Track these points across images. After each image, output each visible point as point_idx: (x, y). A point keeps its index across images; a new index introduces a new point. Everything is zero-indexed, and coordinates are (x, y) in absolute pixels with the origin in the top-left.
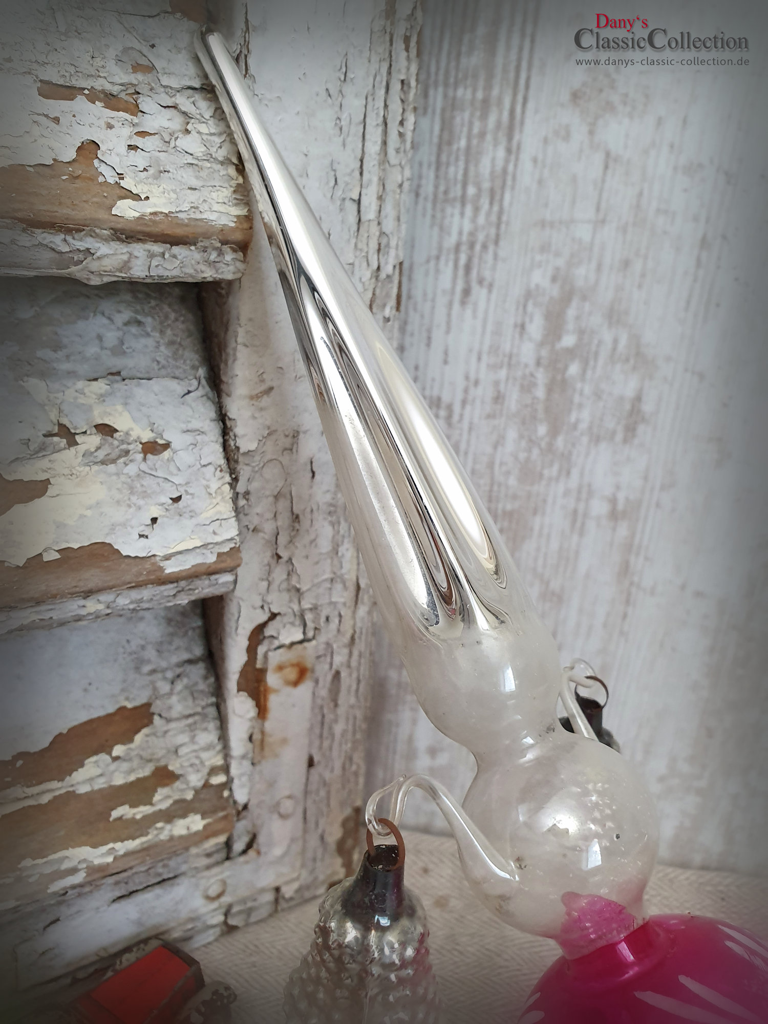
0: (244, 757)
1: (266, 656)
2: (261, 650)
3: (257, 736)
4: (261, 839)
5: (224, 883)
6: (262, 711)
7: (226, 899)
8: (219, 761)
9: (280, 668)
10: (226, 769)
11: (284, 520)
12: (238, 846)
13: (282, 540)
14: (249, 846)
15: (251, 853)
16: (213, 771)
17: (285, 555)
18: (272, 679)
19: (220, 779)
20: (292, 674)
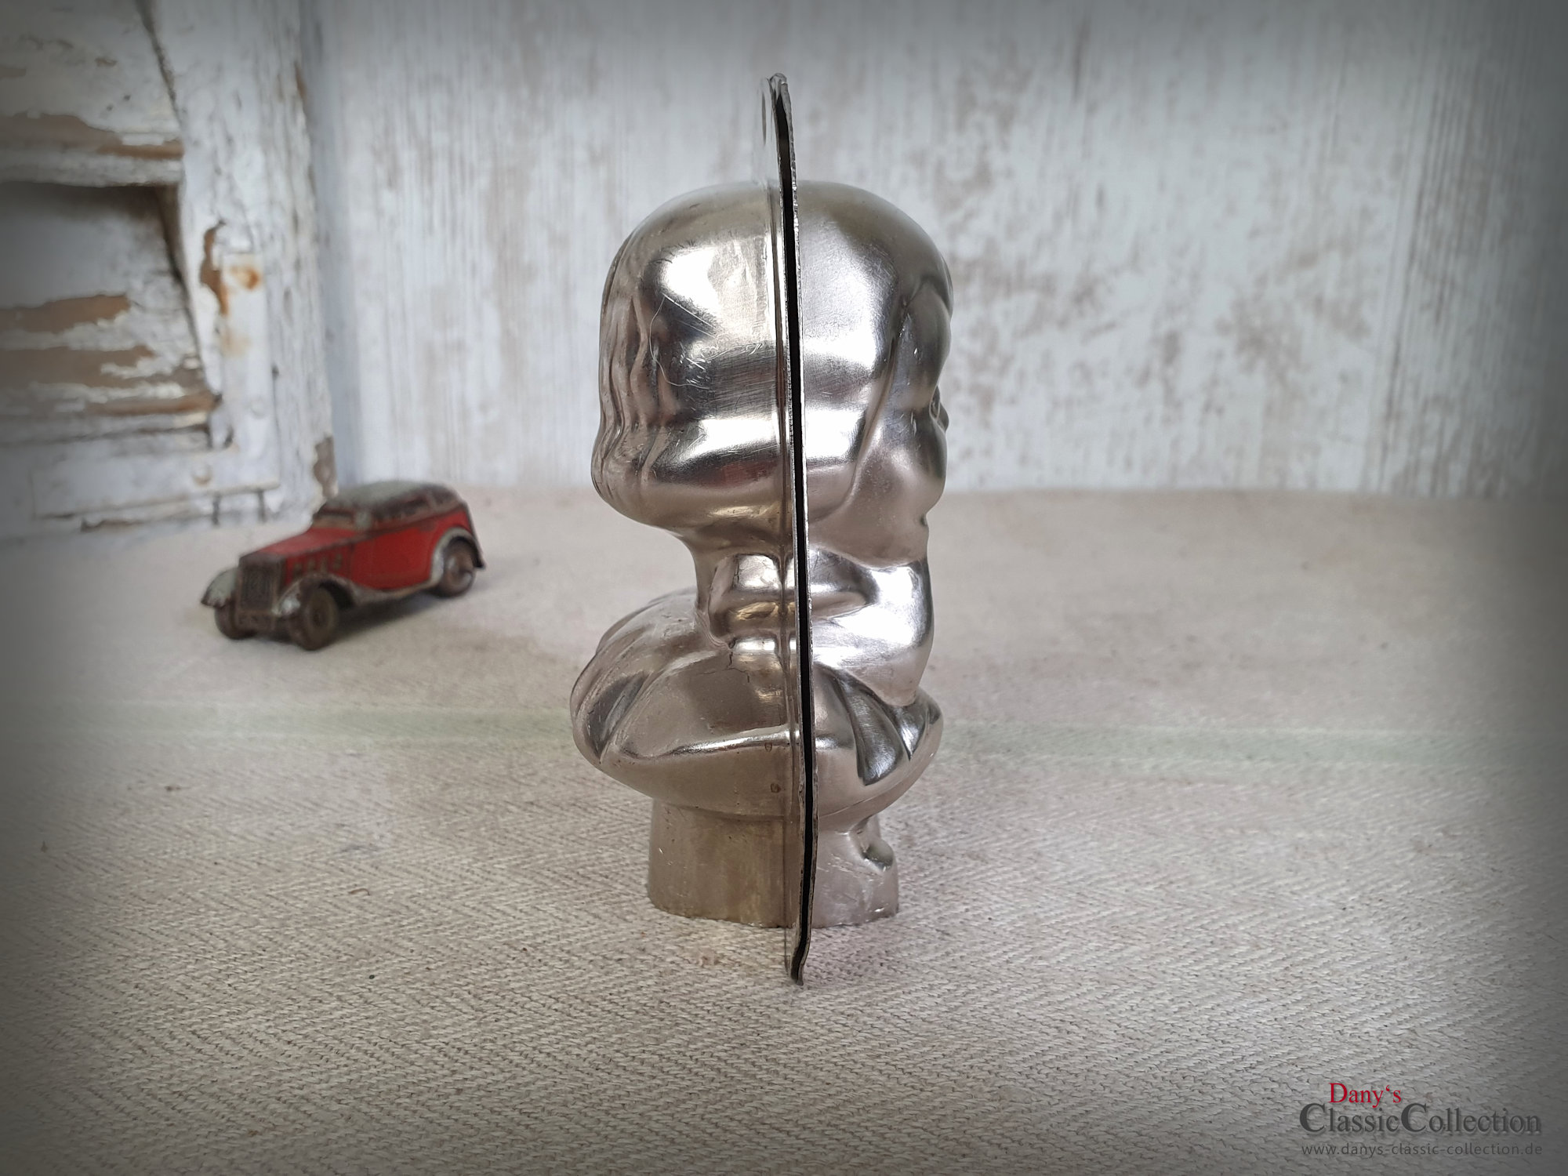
0: (213, 348)
1: (220, 256)
2: (216, 251)
3: (222, 330)
4: (239, 436)
5: (209, 468)
6: (223, 309)
7: (213, 486)
8: (191, 350)
9: (234, 270)
10: (198, 357)
11: (220, 140)
12: (219, 437)
13: (222, 155)
14: (229, 440)
15: (230, 450)
16: (186, 357)
17: (224, 169)
18: (229, 279)
19: (192, 364)
20: (245, 277)
